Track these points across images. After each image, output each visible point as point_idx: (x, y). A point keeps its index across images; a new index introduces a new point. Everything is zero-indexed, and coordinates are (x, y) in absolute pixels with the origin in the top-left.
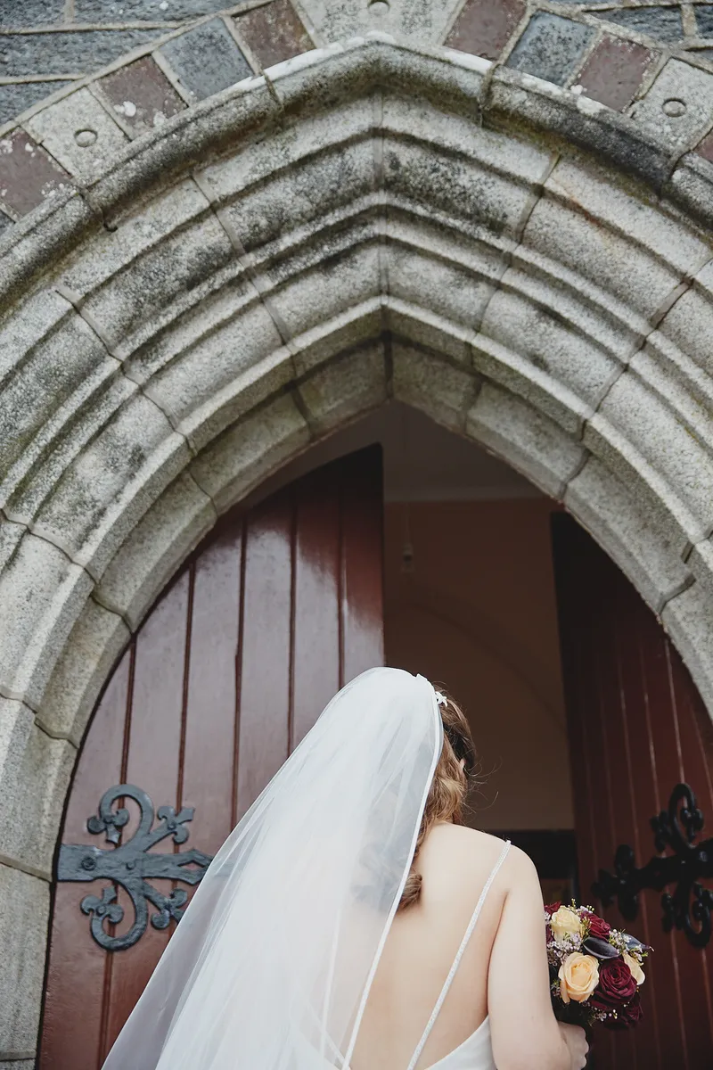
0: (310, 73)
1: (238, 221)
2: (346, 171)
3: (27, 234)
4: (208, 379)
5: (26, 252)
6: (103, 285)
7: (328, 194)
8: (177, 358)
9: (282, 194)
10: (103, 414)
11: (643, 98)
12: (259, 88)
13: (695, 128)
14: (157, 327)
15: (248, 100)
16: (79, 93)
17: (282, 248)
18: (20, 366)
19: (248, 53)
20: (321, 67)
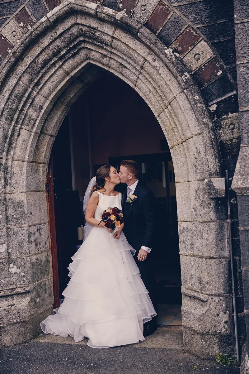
0: (57, 14)
1: (49, 52)
2: (71, 34)
3: (4, 67)
4: (52, 87)
5: (5, 71)
6: (23, 73)
7: (69, 41)
8: (44, 84)
9: (58, 43)
10: (31, 100)
11: (136, 6)
12: (46, 20)
13: (148, 14)
14: (38, 79)
15: (44, 24)
16: (11, 21)
17: (61, 55)
18: (10, 95)
19: (45, 4)
20: (59, 12)
